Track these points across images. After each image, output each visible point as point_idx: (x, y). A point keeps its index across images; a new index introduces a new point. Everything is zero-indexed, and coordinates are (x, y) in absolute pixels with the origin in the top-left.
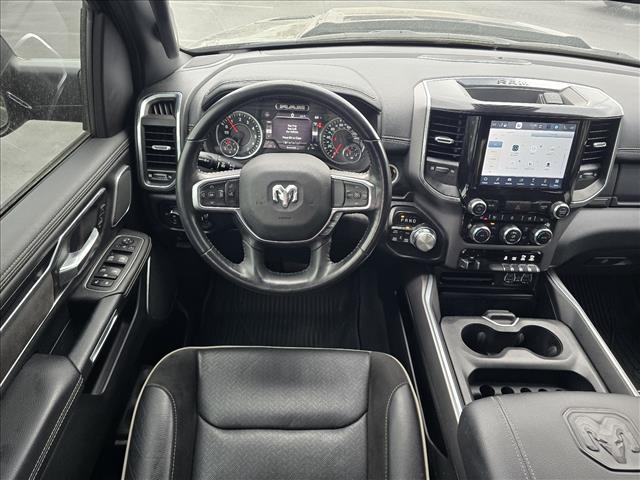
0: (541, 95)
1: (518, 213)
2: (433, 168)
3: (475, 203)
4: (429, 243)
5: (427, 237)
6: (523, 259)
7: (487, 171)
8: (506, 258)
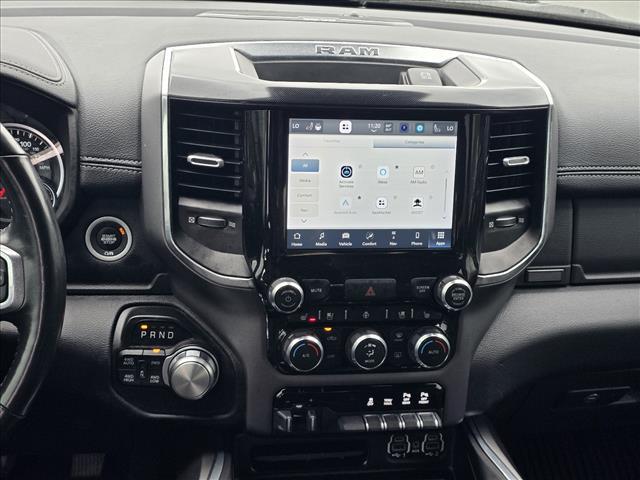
0: (404, 74)
1: (375, 304)
2: (192, 220)
3: (279, 285)
4: (199, 383)
5: (196, 369)
6: (406, 402)
7: (297, 220)
8: (371, 402)
